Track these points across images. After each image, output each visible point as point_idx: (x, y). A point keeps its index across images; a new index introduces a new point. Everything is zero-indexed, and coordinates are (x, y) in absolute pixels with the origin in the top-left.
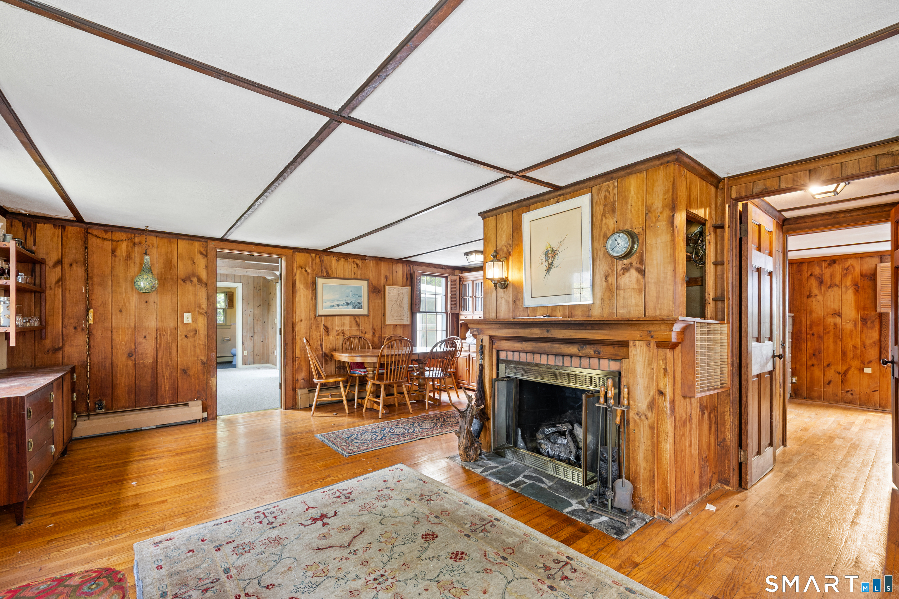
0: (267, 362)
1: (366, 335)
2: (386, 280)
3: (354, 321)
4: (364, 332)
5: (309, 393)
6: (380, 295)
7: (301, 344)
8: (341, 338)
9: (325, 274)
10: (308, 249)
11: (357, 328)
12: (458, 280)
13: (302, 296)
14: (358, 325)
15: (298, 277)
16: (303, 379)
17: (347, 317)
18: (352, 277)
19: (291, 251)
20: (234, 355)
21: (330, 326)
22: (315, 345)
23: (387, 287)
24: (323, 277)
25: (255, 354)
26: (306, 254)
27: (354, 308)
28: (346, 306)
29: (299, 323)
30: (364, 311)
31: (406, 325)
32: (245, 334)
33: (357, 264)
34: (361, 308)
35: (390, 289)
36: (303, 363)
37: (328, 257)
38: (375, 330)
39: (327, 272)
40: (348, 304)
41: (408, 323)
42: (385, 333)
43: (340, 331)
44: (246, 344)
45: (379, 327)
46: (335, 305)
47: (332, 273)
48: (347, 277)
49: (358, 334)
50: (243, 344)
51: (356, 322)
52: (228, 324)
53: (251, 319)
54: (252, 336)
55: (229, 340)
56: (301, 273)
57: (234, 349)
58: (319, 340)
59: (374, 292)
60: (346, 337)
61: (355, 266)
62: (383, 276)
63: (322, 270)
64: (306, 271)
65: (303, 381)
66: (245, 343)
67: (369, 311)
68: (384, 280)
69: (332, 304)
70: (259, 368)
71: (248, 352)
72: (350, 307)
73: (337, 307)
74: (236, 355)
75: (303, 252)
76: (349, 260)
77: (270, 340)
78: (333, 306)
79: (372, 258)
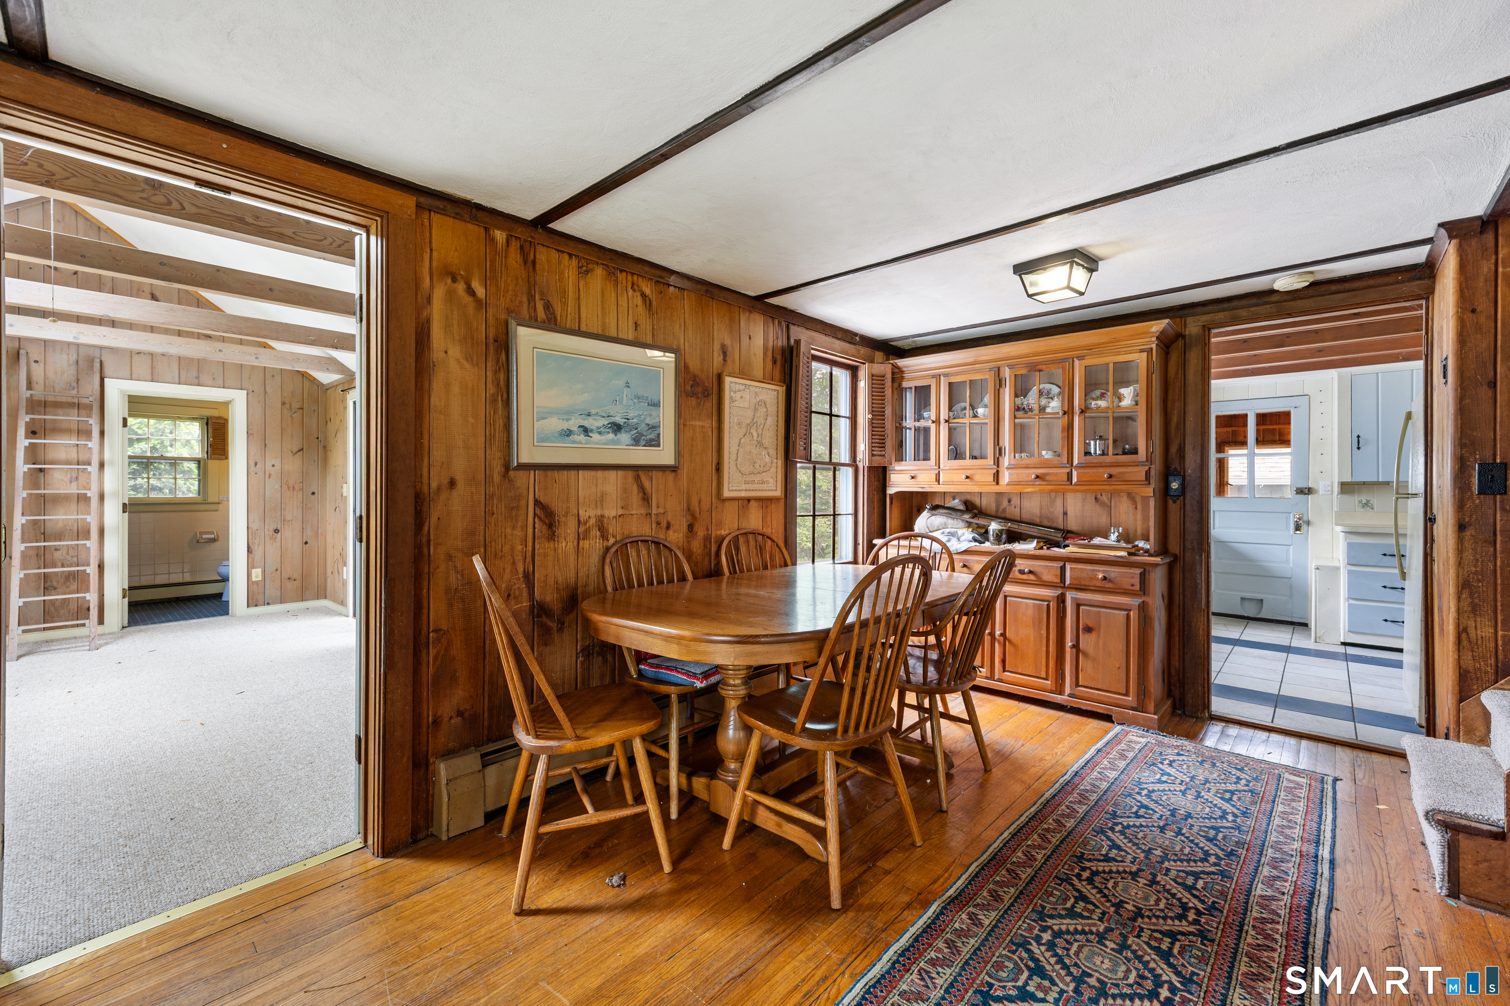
0: (321, 593)
1: (671, 532)
2: (725, 360)
3: (635, 488)
4: (664, 525)
5: (485, 765)
6: (708, 405)
7: (453, 578)
8: (594, 545)
9: (541, 314)
10: (479, 207)
11: (643, 511)
12: (889, 376)
13: (456, 389)
14: (646, 499)
15: (437, 310)
16: (460, 714)
17: (612, 474)
18: (631, 337)
19: (409, 201)
20: (225, 579)
21: (557, 507)
22: (507, 576)
23: (728, 380)
24: (533, 322)
25: (285, 575)
26: (470, 226)
27: (636, 441)
28: (611, 436)
29: (443, 496)
30: (665, 455)
31: (770, 500)
32: (254, 526)
33: (643, 295)
34: (654, 442)
35: (733, 386)
36: (458, 650)
37: (554, 255)
38: (694, 517)
39: (548, 306)
40: (617, 428)
41: (778, 493)
42: (720, 525)
43: (592, 521)
44: (258, 552)
45: (706, 505)
46: (575, 429)
47: (565, 312)
48: (613, 333)
49: (646, 530)
50: (249, 550)
51: (642, 489)
52: (210, 500)
53: (273, 487)
54: (277, 531)
55: (214, 540)
56: (450, 296)
57: (225, 563)
58: (519, 558)
59: (693, 394)
60: (612, 541)
61: (639, 300)
62: (717, 347)
63: (531, 298)
64: (471, 292)
65: (457, 721)
66: (254, 548)
67: (678, 454)
68: (718, 359)
69: (565, 426)
70: (295, 615)
71: (264, 572)
72: (625, 437)
73: (582, 437)
74: (228, 580)
75: (457, 216)
76: (622, 277)
77: (330, 540)
78: (569, 433)
79: (686, 284)
